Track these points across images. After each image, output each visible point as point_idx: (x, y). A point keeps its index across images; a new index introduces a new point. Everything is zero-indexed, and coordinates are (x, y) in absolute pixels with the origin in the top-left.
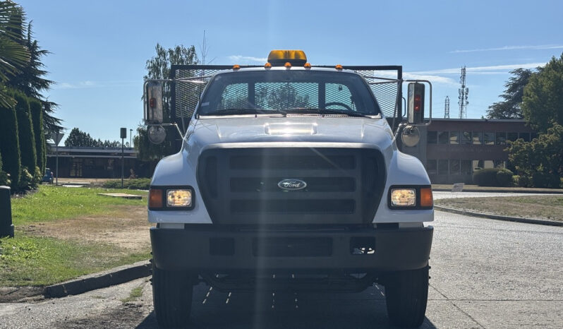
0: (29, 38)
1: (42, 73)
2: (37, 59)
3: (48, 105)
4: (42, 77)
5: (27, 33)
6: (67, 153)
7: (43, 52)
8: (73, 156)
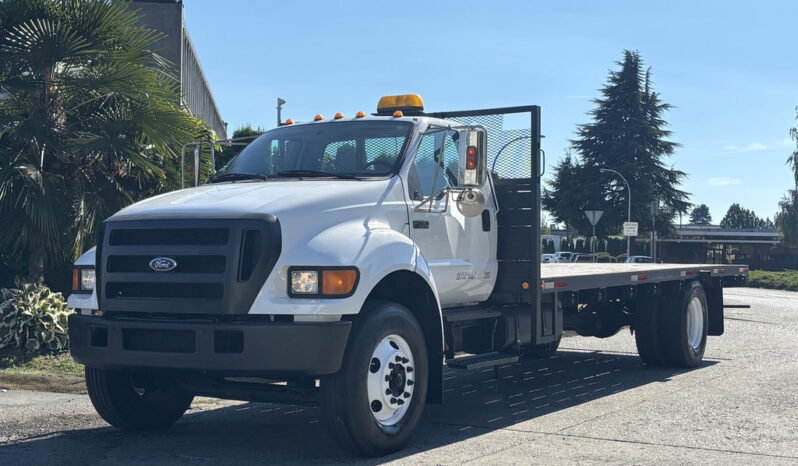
0: (647, 90)
1: (666, 133)
2: (656, 116)
3: (673, 175)
4: (664, 139)
5: (644, 83)
6: (702, 237)
7: (665, 106)
8: (710, 241)
